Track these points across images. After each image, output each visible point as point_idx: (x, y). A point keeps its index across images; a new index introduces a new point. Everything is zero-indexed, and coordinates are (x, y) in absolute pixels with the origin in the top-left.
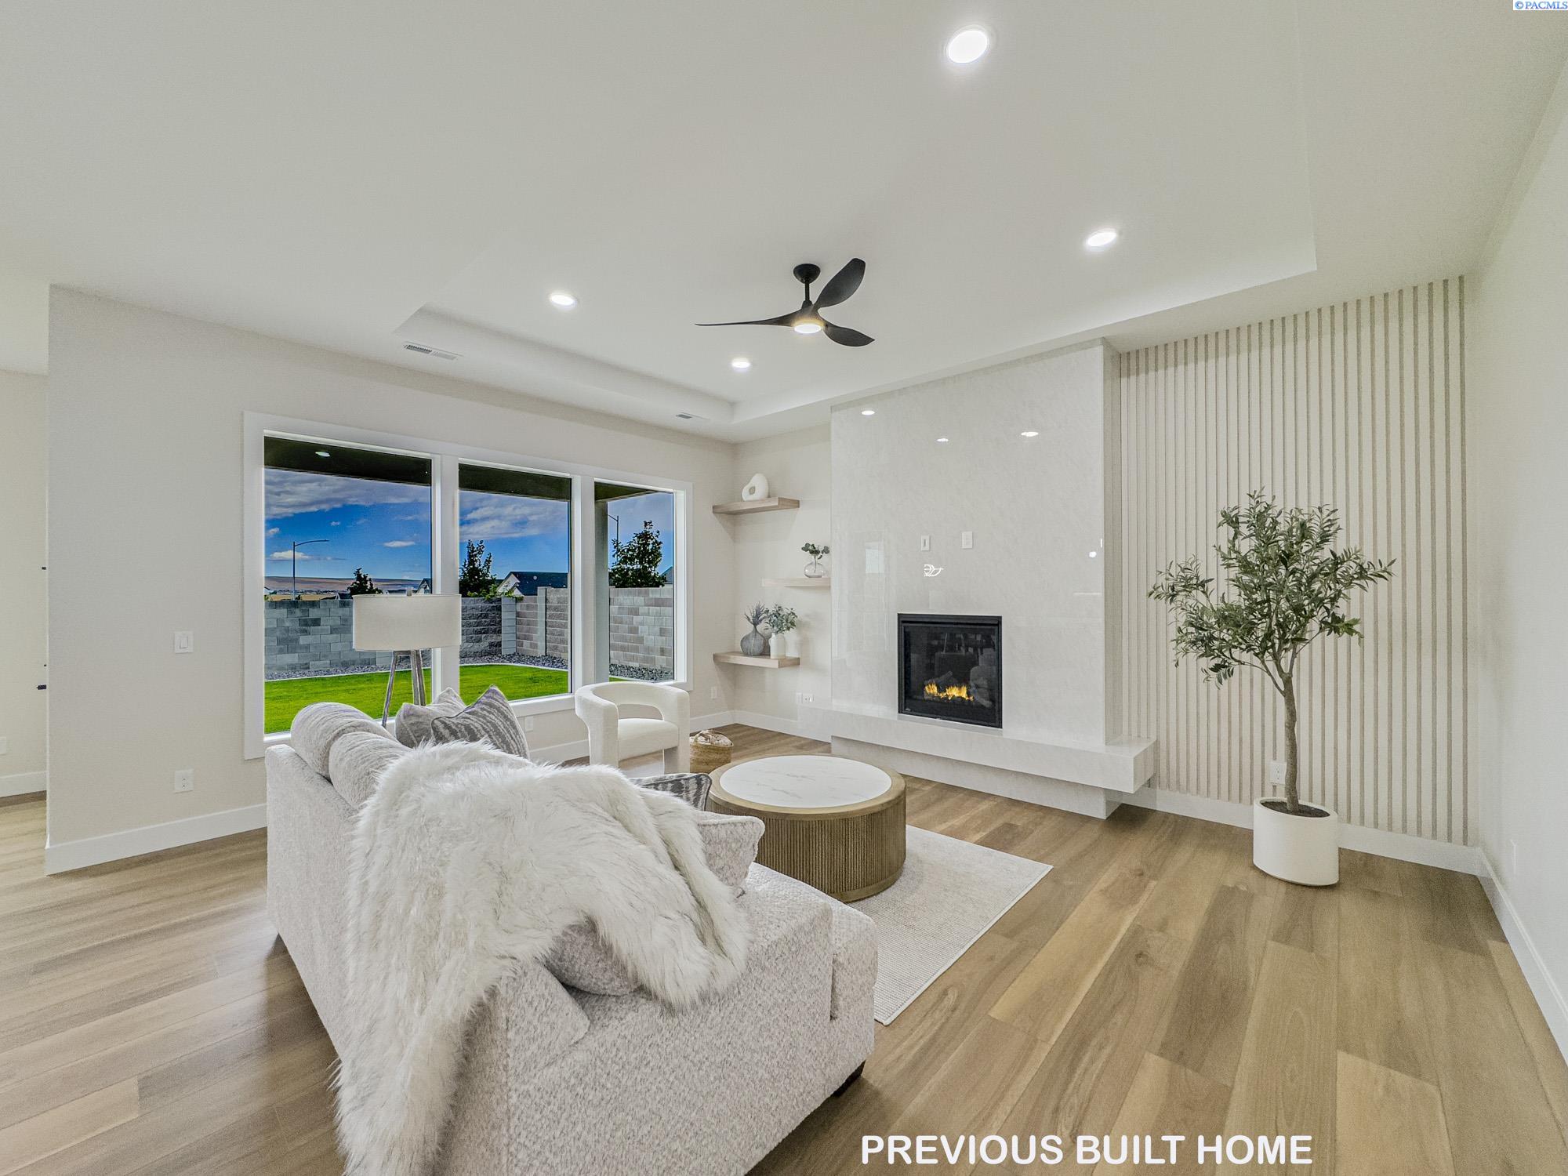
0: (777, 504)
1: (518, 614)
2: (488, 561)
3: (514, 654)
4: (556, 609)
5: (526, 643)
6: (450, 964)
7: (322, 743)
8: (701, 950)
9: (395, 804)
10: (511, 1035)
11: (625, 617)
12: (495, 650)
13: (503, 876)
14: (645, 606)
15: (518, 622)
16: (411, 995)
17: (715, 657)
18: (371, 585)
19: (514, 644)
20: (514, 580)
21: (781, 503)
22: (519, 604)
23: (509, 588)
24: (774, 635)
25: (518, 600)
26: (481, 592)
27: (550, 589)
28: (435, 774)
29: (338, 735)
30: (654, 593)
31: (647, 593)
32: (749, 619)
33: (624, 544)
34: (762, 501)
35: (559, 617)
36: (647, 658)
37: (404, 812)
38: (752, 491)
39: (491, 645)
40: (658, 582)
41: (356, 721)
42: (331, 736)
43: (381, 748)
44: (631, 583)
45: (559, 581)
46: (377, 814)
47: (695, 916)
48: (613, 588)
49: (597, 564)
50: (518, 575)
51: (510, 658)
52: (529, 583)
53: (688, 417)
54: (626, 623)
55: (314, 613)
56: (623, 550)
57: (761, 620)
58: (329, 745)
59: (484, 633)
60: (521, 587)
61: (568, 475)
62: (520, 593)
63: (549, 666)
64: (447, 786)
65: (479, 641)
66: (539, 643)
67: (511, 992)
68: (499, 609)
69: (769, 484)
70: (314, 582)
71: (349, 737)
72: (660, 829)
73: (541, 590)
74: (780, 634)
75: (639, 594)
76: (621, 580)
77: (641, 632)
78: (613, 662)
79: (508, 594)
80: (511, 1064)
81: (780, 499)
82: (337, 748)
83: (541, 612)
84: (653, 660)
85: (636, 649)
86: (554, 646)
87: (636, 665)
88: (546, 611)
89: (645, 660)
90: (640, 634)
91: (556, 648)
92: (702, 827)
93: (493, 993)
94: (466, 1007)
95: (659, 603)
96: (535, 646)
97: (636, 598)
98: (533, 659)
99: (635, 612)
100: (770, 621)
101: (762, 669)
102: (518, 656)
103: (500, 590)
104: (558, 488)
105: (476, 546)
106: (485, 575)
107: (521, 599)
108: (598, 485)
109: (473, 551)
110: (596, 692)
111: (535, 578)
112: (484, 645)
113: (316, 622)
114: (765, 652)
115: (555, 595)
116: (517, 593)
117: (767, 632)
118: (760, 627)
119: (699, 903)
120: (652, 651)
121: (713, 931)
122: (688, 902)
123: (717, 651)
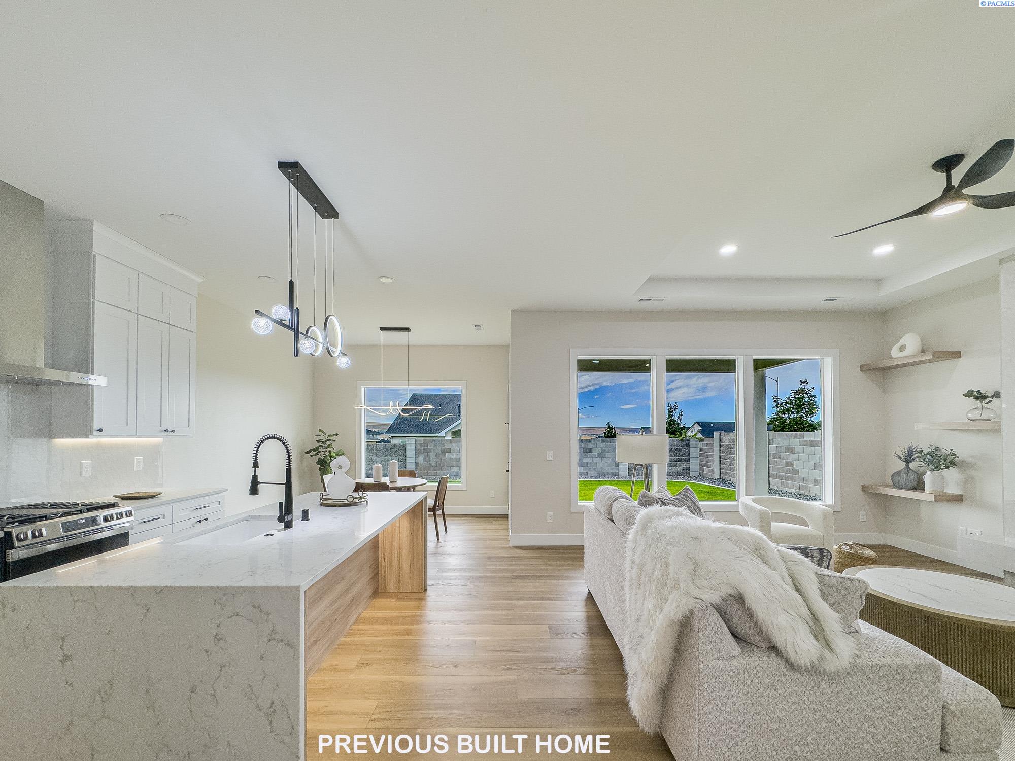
0: (931, 357)
1: (701, 450)
2: (680, 415)
3: (698, 476)
4: (727, 447)
5: (706, 469)
6: (672, 596)
7: (609, 503)
8: (815, 642)
9: (644, 529)
10: (700, 635)
11: (783, 454)
12: (685, 472)
13: (696, 564)
14: (801, 446)
15: (701, 455)
16: (655, 607)
17: (864, 488)
18: (615, 431)
19: (697, 469)
20: (698, 428)
21: (936, 356)
22: (701, 443)
23: (694, 433)
24: (928, 472)
25: (700, 440)
26: (676, 435)
27: (723, 433)
28: (662, 517)
29: (615, 500)
30: (807, 436)
31: (802, 436)
32: (900, 458)
33: (782, 399)
34: (914, 356)
35: (728, 451)
36: (802, 486)
37: (650, 531)
38: (902, 348)
39: (683, 469)
40: (813, 427)
41: (623, 495)
42: (612, 500)
43: (635, 507)
44: (789, 428)
45: (729, 427)
46: (637, 532)
47: (811, 623)
48: (772, 433)
49: (756, 415)
50: (701, 424)
51: (695, 478)
52: (708, 429)
53: (833, 300)
54: (783, 458)
55: (590, 446)
56: (782, 404)
57: (914, 459)
58: (611, 504)
59: (678, 461)
60: (703, 432)
61: (734, 357)
62: (702, 436)
63: (722, 486)
64: (669, 523)
65: (675, 466)
66: (715, 470)
67: (700, 615)
68: (688, 446)
69: (922, 340)
70: (586, 430)
71: (621, 501)
72: (788, 569)
73: (716, 434)
74: (936, 472)
75: (795, 436)
76: (779, 426)
77: (797, 466)
78: (771, 487)
79: (694, 437)
80: (700, 648)
81: (935, 353)
82: (615, 505)
83: (716, 449)
84: (808, 488)
85: (793, 479)
86: (726, 472)
87: (793, 491)
88: (720, 448)
89: (800, 487)
90: (796, 467)
91: (727, 474)
92: (818, 575)
93: (692, 613)
94: (680, 616)
95: (812, 444)
96: (712, 472)
97: (792, 440)
98: (711, 480)
99: (791, 450)
100: (924, 459)
101: (918, 501)
102: (701, 477)
103: (688, 434)
104: (727, 365)
105: (673, 406)
106: (678, 424)
107: (703, 440)
108: (755, 361)
109: (671, 409)
110: (754, 500)
111: (712, 425)
112: (679, 469)
113: (590, 450)
114: (919, 486)
115: (726, 437)
116: (700, 436)
117: (922, 469)
118: (912, 465)
119: (814, 616)
120: (806, 481)
121: (824, 635)
122: (805, 612)
123: (865, 483)
